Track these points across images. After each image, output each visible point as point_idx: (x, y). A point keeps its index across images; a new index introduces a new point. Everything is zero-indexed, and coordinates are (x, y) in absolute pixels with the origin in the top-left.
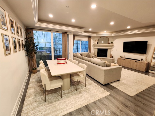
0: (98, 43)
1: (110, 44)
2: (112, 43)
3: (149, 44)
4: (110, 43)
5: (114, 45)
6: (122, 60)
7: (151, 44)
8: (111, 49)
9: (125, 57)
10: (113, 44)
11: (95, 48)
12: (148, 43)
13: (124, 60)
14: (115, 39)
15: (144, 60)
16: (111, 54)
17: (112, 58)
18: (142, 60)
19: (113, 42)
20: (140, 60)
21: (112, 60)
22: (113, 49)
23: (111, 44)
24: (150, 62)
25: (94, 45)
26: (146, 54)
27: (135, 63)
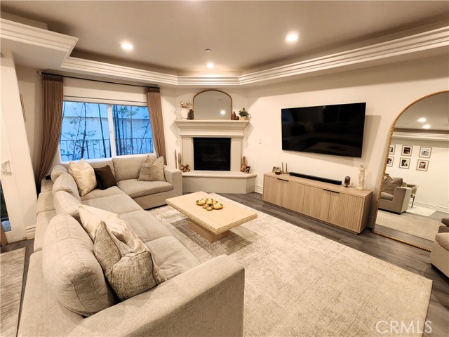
0: (191, 116)
1: (238, 119)
2: (244, 114)
3: (372, 116)
4: (237, 114)
5: (251, 122)
6: (279, 183)
7: (379, 118)
8: (241, 138)
9: (290, 171)
10: (247, 119)
11: (183, 137)
12: (367, 113)
13: (286, 184)
14: (256, 100)
15: (354, 181)
16: (244, 158)
17: (248, 171)
18: (347, 181)
19: (246, 110)
20: (339, 183)
21: (245, 180)
22: (249, 138)
23: (242, 119)
24: (376, 188)
25: (177, 123)
26: (361, 157)
27: (325, 196)
